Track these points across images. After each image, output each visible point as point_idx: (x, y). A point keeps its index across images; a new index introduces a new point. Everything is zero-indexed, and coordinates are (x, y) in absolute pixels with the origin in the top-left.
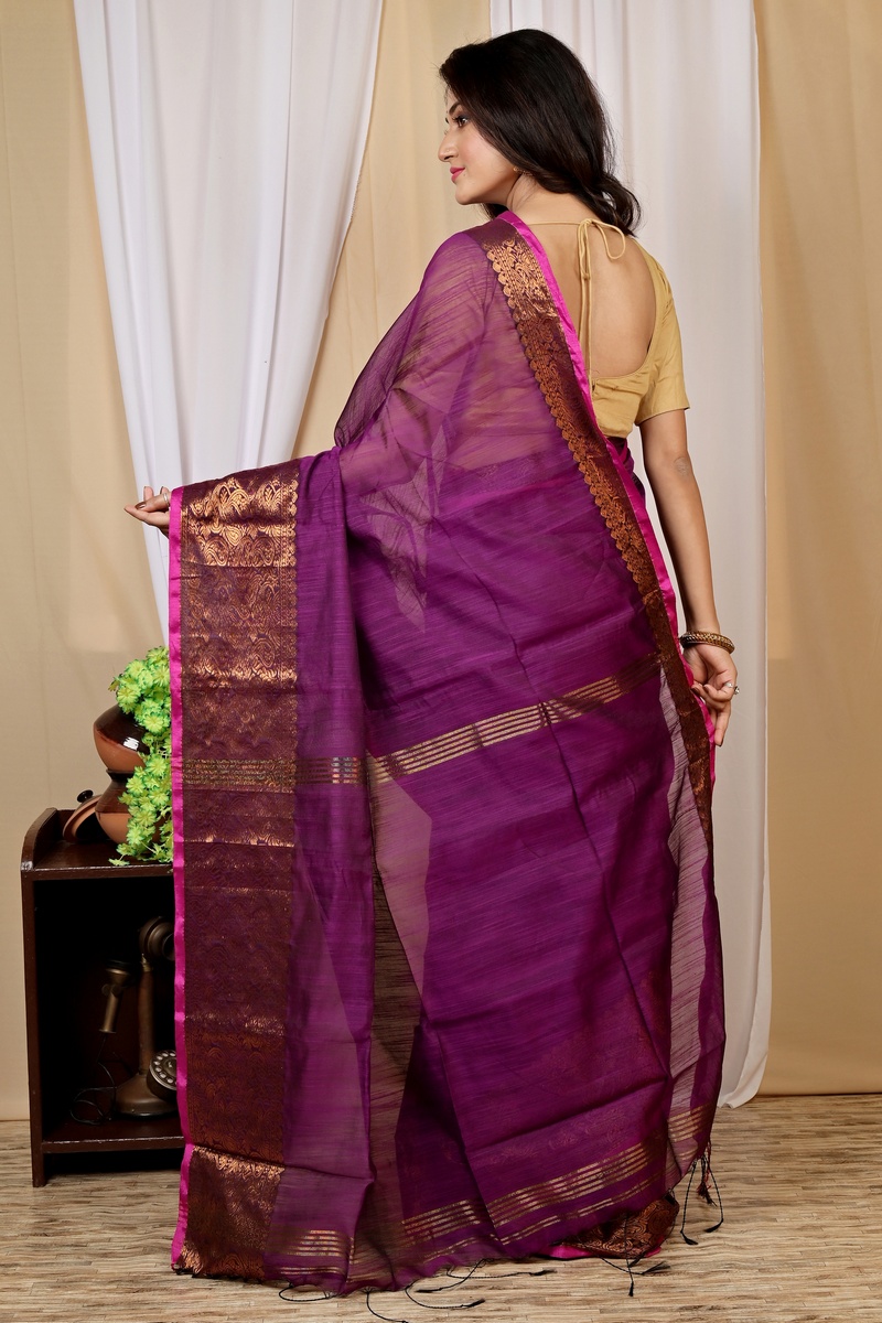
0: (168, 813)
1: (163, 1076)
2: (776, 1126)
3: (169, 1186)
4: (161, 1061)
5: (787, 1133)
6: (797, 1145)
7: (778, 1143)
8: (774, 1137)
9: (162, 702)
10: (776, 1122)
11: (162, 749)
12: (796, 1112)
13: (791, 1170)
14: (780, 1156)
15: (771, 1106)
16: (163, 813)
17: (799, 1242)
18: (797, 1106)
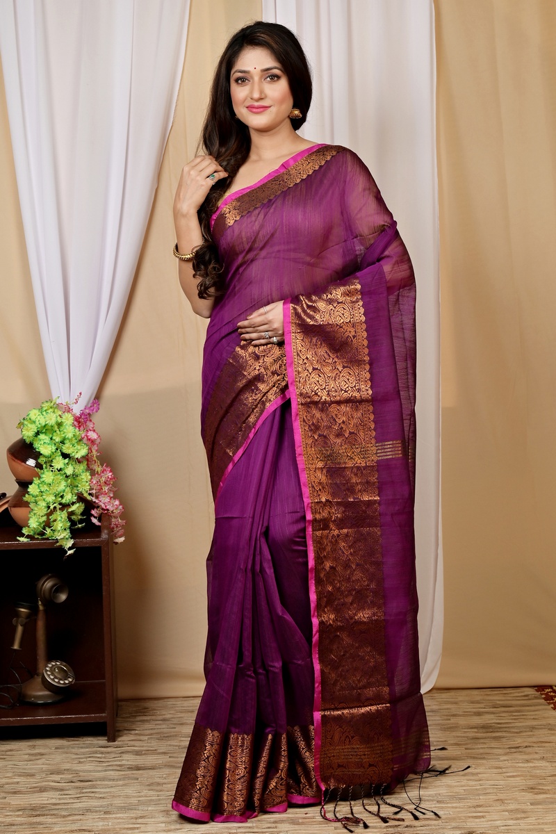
0: (55, 508)
1: (52, 677)
2: (448, 709)
3: (56, 748)
4: (51, 668)
5: (455, 713)
6: (462, 721)
7: (449, 720)
8: (447, 716)
9: (51, 436)
10: (449, 706)
11: (51, 466)
12: (461, 699)
13: (458, 737)
14: (451, 728)
15: (445, 696)
16: (52, 507)
17: (463, 784)
18: (461, 696)
